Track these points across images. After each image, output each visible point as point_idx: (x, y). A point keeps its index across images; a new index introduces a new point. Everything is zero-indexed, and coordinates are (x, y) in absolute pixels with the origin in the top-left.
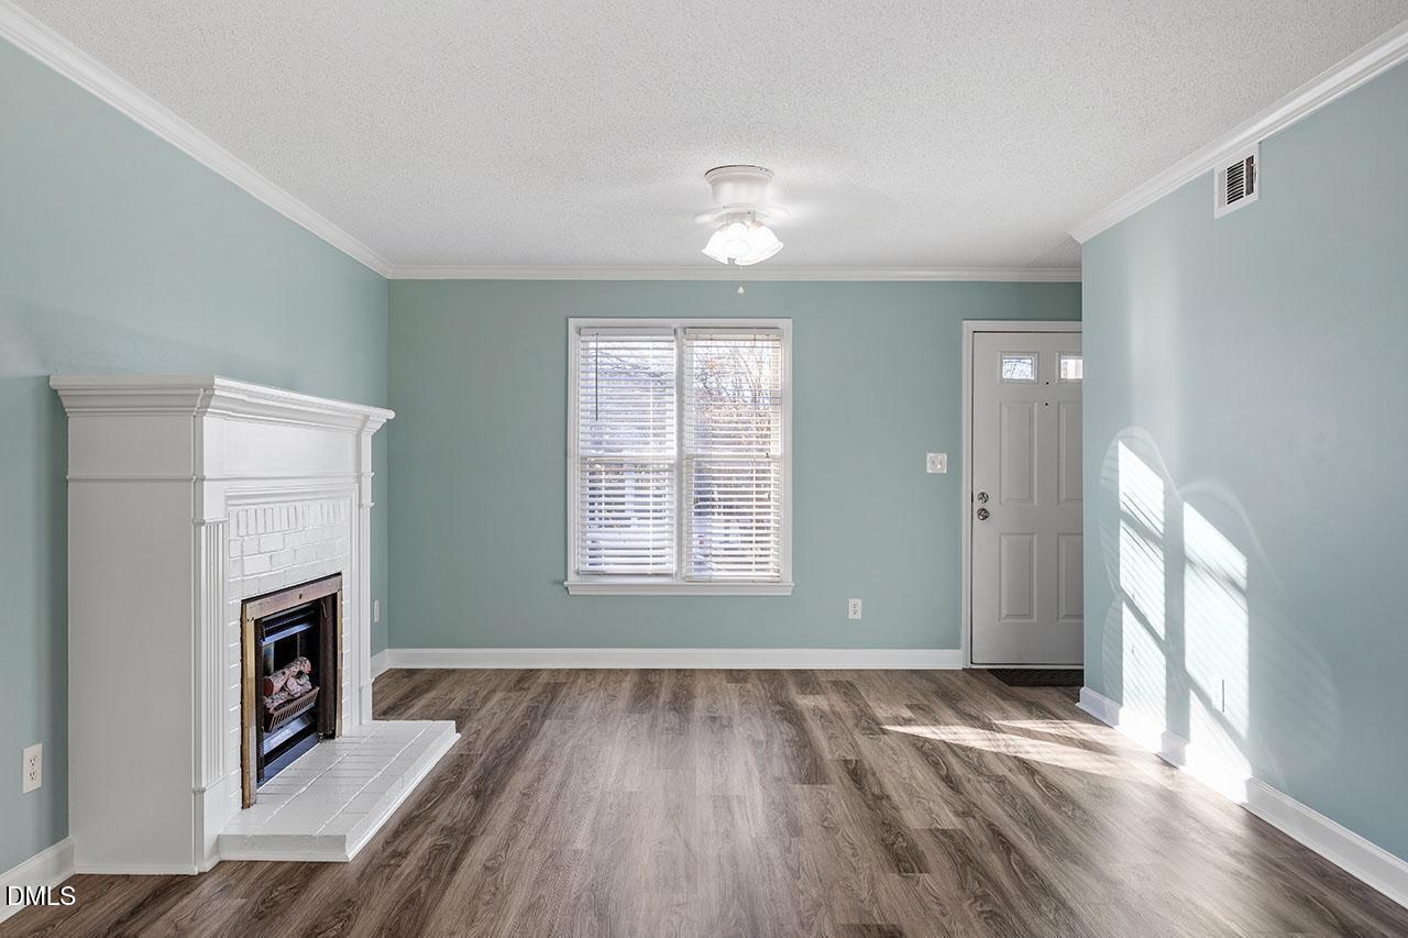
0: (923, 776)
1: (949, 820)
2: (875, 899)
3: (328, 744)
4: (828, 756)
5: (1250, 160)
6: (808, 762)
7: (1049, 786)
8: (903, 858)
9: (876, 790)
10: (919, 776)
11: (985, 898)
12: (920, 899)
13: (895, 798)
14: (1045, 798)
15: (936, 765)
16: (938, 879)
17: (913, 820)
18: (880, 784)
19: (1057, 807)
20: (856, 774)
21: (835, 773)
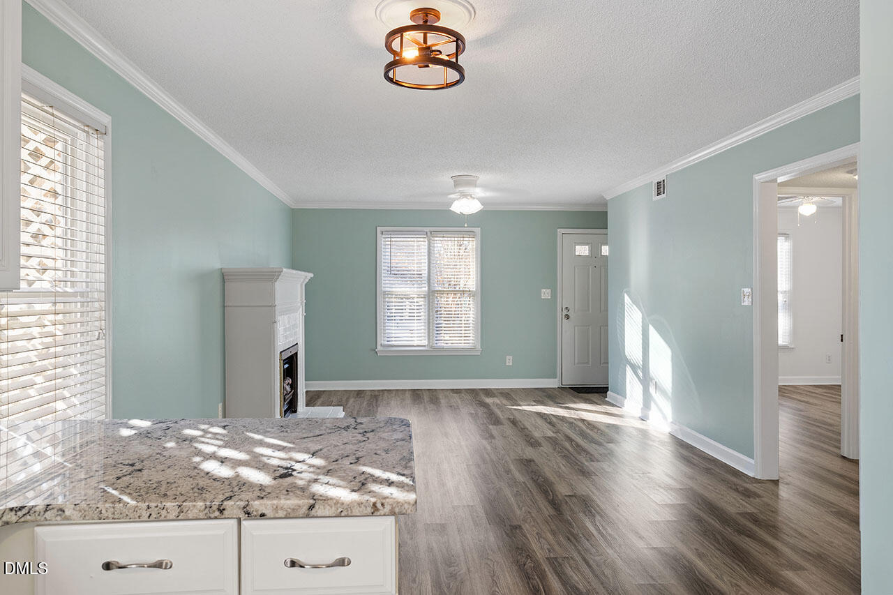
0: (540, 421)
1: (550, 434)
2: (524, 453)
3: (294, 414)
4: (502, 417)
5: (664, 181)
6: (494, 419)
7: (589, 424)
8: (534, 444)
9: (522, 427)
10: (539, 423)
11: (563, 452)
12: (540, 453)
13: (529, 428)
14: (587, 428)
15: (546, 419)
16: (546, 448)
17: (537, 434)
18: (523, 424)
19: (592, 430)
20: (514, 422)
21: (505, 422)
